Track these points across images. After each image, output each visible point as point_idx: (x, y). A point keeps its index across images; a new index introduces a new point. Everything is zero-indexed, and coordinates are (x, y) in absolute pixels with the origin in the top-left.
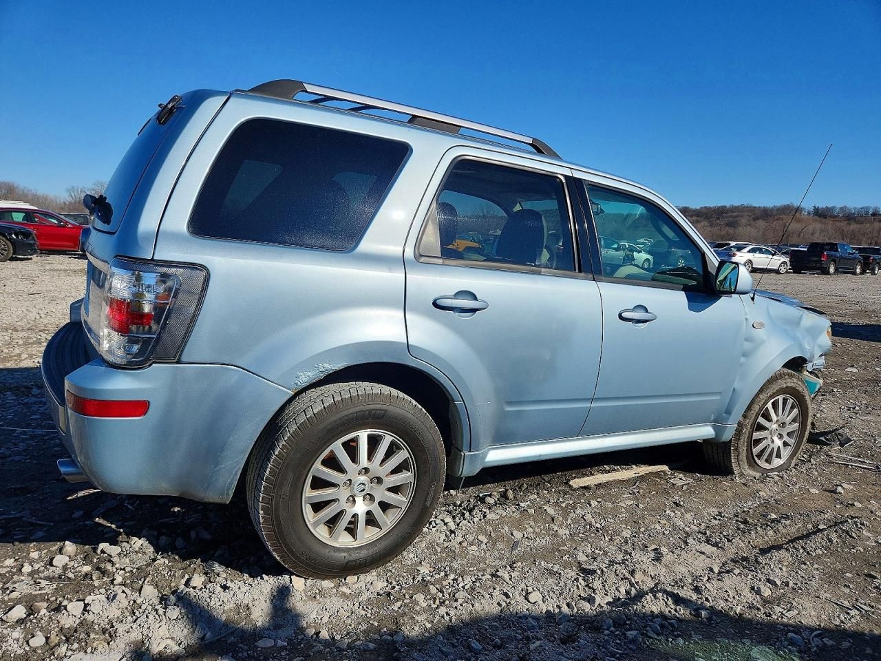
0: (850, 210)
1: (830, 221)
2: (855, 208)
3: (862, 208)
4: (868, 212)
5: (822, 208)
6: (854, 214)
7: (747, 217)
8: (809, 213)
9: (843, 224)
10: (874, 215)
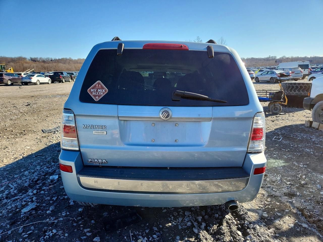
0: (43, 59)
1: (37, 63)
2: (45, 58)
3: (47, 58)
4: (49, 60)
5: (33, 58)
6: (45, 60)
7: (5, 62)
8: (29, 60)
9: (43, 64)
10: (51, 60)
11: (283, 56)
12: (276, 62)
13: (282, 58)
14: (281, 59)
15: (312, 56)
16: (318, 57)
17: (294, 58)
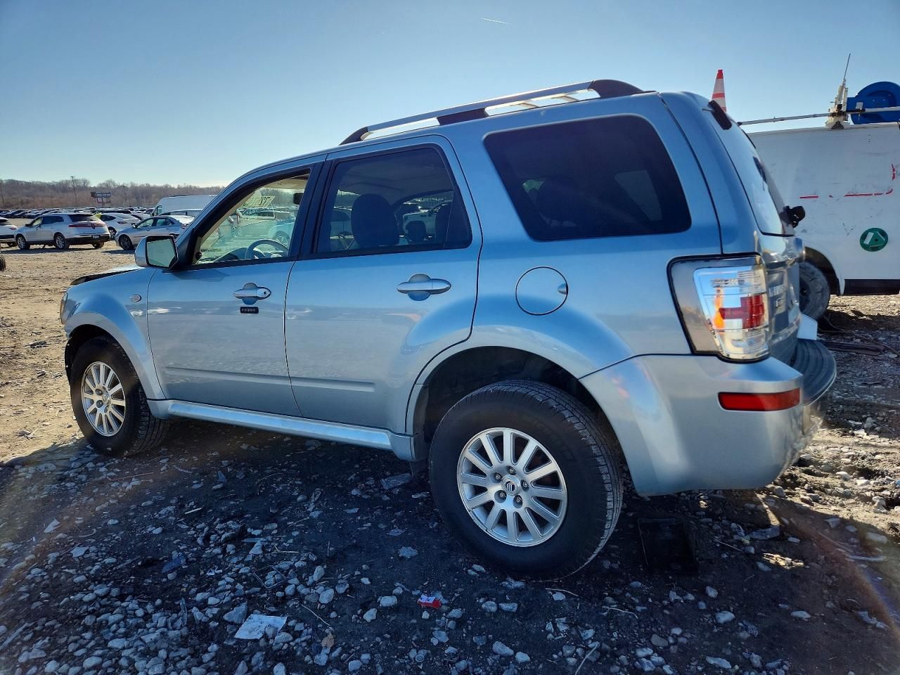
11: (108, 181)
12: (93, 195)
13: (107, 185)
14: (104, 188)
15: (182, 185)
16: (195, 187)
17: (140, 187)
